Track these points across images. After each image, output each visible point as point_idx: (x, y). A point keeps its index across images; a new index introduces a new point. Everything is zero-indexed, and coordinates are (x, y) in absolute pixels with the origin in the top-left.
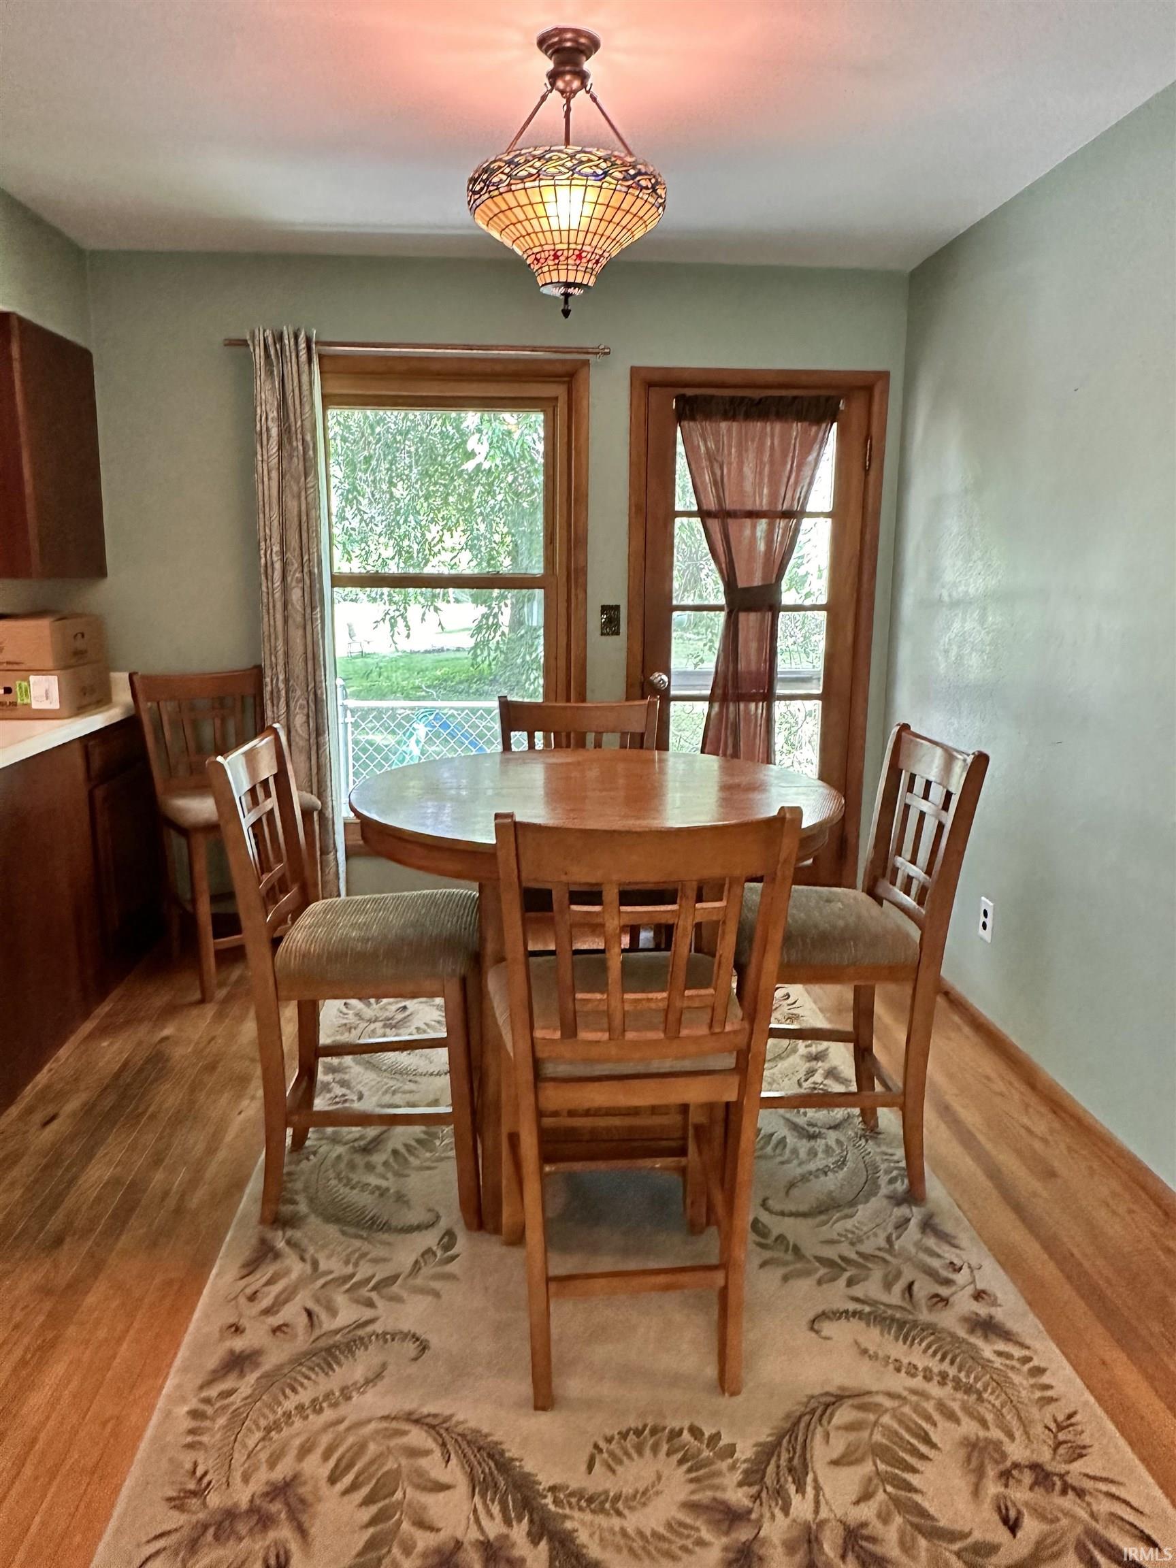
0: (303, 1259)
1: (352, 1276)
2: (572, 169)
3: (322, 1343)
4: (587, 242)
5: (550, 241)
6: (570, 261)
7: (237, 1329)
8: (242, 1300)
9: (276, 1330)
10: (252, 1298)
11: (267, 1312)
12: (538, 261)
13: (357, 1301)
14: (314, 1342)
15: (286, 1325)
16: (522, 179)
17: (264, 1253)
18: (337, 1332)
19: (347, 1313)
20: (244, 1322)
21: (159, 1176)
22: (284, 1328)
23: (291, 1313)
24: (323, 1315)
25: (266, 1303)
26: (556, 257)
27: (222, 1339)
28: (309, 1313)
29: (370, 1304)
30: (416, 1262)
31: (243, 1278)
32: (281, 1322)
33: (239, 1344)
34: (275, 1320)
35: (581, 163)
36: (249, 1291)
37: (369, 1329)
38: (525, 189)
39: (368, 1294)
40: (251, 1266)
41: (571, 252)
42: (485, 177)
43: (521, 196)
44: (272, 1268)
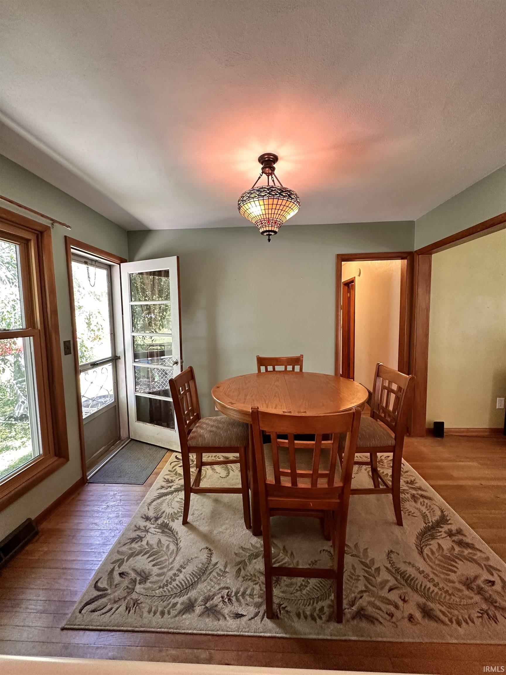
0: (361, 597)
1: (364, 576)
3: (403, 582)
7: (411, 618)
8: (394, 619)
9: (404, 601)
10: (391, 615)
11: (397, 607)
13: (379, 574)
14: (403, 585)
15: (400, 597)
17: (361, 614)
18: (396, 579)
19: (384, 575)
20: (406, 614)
22: (403, 598)
23: (394, 596)
24: (390, 584)
25: (392, 609)
27: (418, 623)
28: (390, 590)
29: (378, 569)
30: (352, 556)
31: (381, 623)
32: (400, 600)
33: (418, 615)
34: (400, 603)
36: (388, 618)
37: (391, 568)
39: (373, 570)
40: (371, 619)
44: (370, 610)
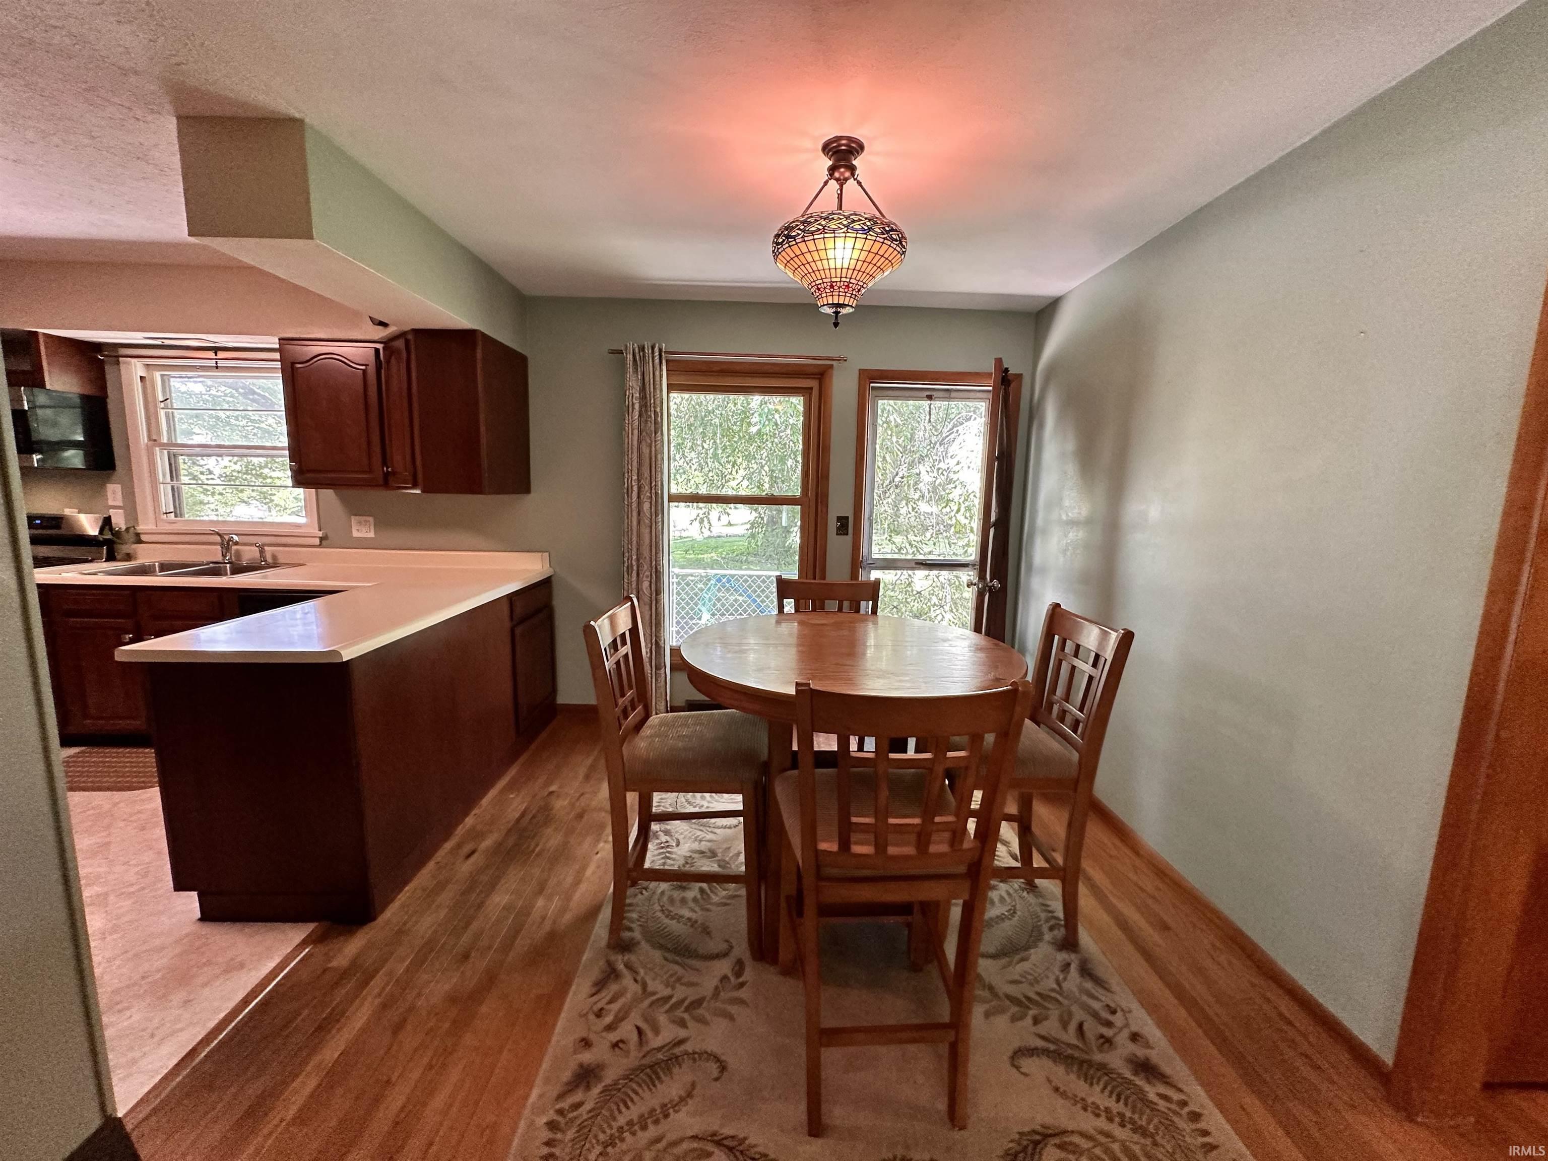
0: (636, 981)
1: (670, 997)
2: (847, 226)
3: (646, 1061)
4: (854, 277)
5: (828, 276)
6: (841, 290)
7: (586, 1043)
8: (591, 1017)
9: (615, 1045)
10: (599, 1014)
11: (610, 1028)
12: (819, 289)
13: (674, 1022)
14: (644, 1056)
15: (622, 1041)
16: (812, 233)
17: (611, 974)
18: (659, 1049)
19: (668, 1033)
20: (592, 1037)
21: (540, 902)
22: (621, 1045)
23: (627, 1030)
24: (649, 1034)
25: (608, 1019)
26: (832, 286)
27: (575, 1053)
28: (640, 1031)
29: (682, 1024)
30: (716, 988)
31: (593, 995)
32: (618, 1038)
33: (587, 1057)
34: (613, 1037)
35: (854, 221)
36: (596, 1008)
37: (683, 1048)
38: (814, 239)
39: (682, 1015)
40: (600, 985)
41: (842, 283)
42: (786, 232)
43: (811, 245)
44: (614, 987)
